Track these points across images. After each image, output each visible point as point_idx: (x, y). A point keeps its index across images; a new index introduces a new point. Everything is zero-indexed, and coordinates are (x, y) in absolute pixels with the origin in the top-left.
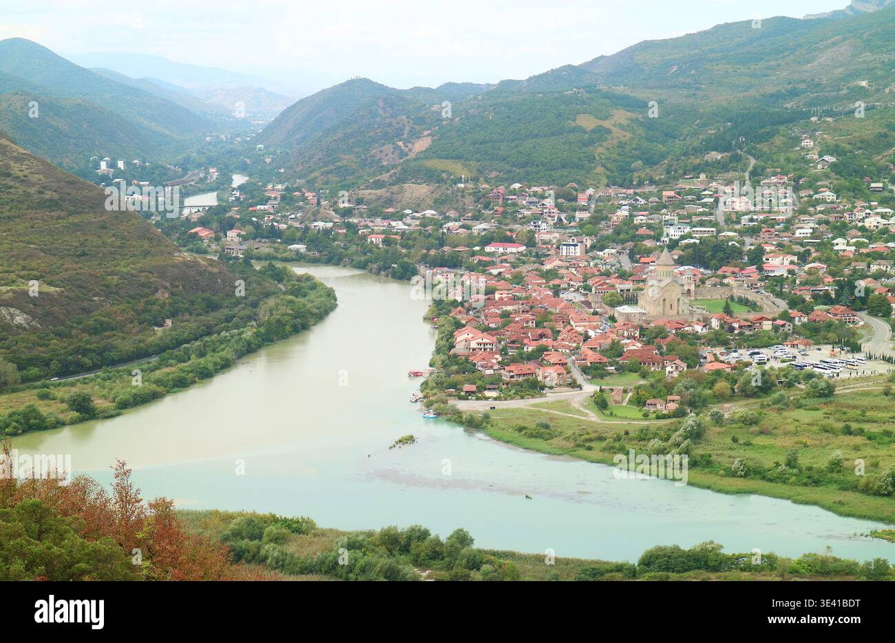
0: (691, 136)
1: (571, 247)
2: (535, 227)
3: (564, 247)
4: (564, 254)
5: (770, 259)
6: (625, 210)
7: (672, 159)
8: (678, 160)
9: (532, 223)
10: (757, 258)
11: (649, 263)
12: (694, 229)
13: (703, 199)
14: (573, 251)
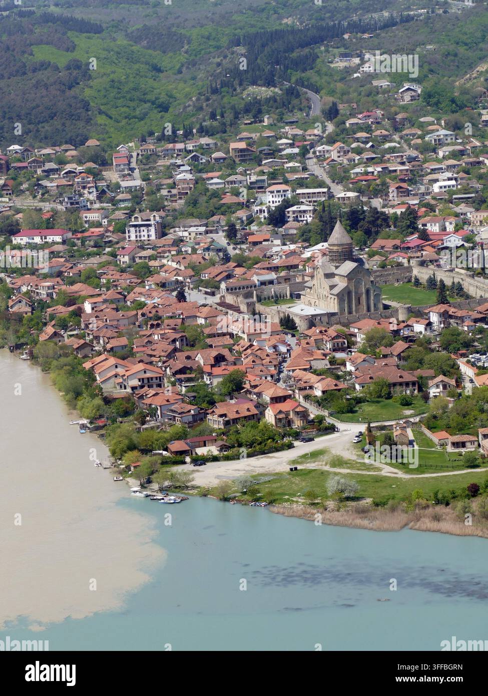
0: (188, 68)
1: (142, 229)
2: (72, 204)
3: (132, 230)
4: (133, 238)
5: (428, 225)
6: (186, 171)
7: (198, 99)
8: (208, 99)
9: (66, 200)
10: (410, 223)
11: (261, 243)
12: (299, 191)
13: (284, 149)
14: (145, 233)
